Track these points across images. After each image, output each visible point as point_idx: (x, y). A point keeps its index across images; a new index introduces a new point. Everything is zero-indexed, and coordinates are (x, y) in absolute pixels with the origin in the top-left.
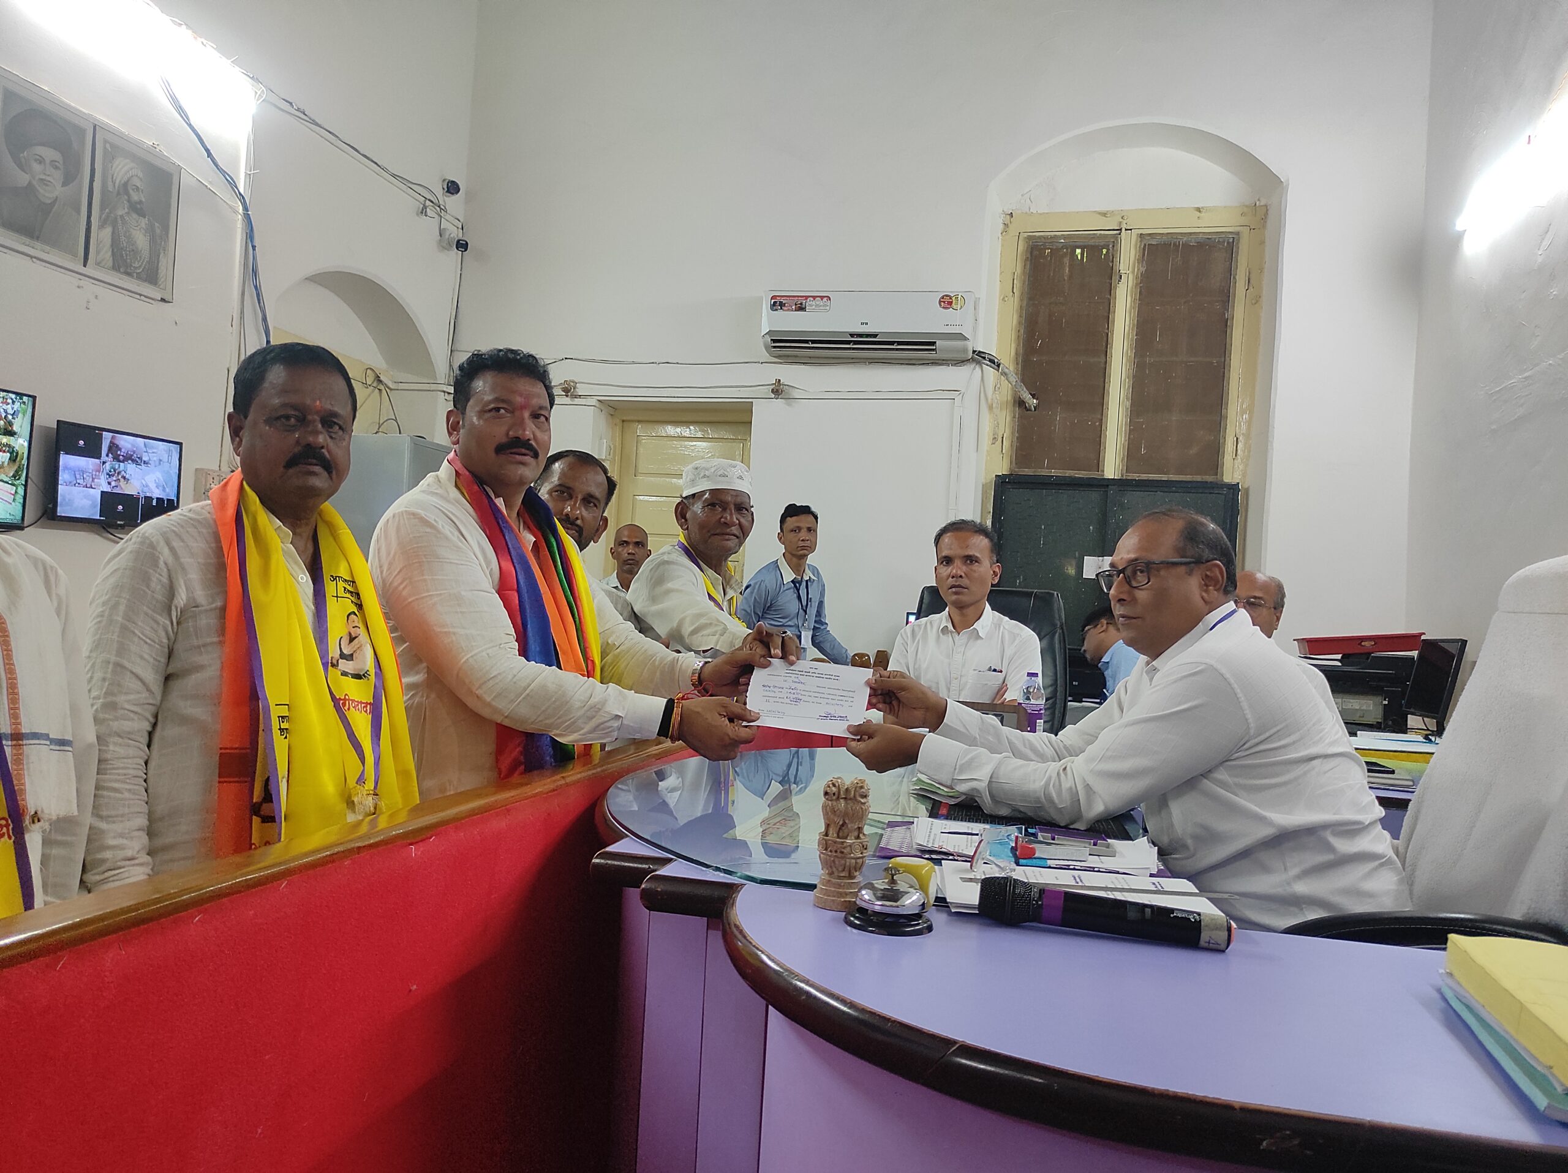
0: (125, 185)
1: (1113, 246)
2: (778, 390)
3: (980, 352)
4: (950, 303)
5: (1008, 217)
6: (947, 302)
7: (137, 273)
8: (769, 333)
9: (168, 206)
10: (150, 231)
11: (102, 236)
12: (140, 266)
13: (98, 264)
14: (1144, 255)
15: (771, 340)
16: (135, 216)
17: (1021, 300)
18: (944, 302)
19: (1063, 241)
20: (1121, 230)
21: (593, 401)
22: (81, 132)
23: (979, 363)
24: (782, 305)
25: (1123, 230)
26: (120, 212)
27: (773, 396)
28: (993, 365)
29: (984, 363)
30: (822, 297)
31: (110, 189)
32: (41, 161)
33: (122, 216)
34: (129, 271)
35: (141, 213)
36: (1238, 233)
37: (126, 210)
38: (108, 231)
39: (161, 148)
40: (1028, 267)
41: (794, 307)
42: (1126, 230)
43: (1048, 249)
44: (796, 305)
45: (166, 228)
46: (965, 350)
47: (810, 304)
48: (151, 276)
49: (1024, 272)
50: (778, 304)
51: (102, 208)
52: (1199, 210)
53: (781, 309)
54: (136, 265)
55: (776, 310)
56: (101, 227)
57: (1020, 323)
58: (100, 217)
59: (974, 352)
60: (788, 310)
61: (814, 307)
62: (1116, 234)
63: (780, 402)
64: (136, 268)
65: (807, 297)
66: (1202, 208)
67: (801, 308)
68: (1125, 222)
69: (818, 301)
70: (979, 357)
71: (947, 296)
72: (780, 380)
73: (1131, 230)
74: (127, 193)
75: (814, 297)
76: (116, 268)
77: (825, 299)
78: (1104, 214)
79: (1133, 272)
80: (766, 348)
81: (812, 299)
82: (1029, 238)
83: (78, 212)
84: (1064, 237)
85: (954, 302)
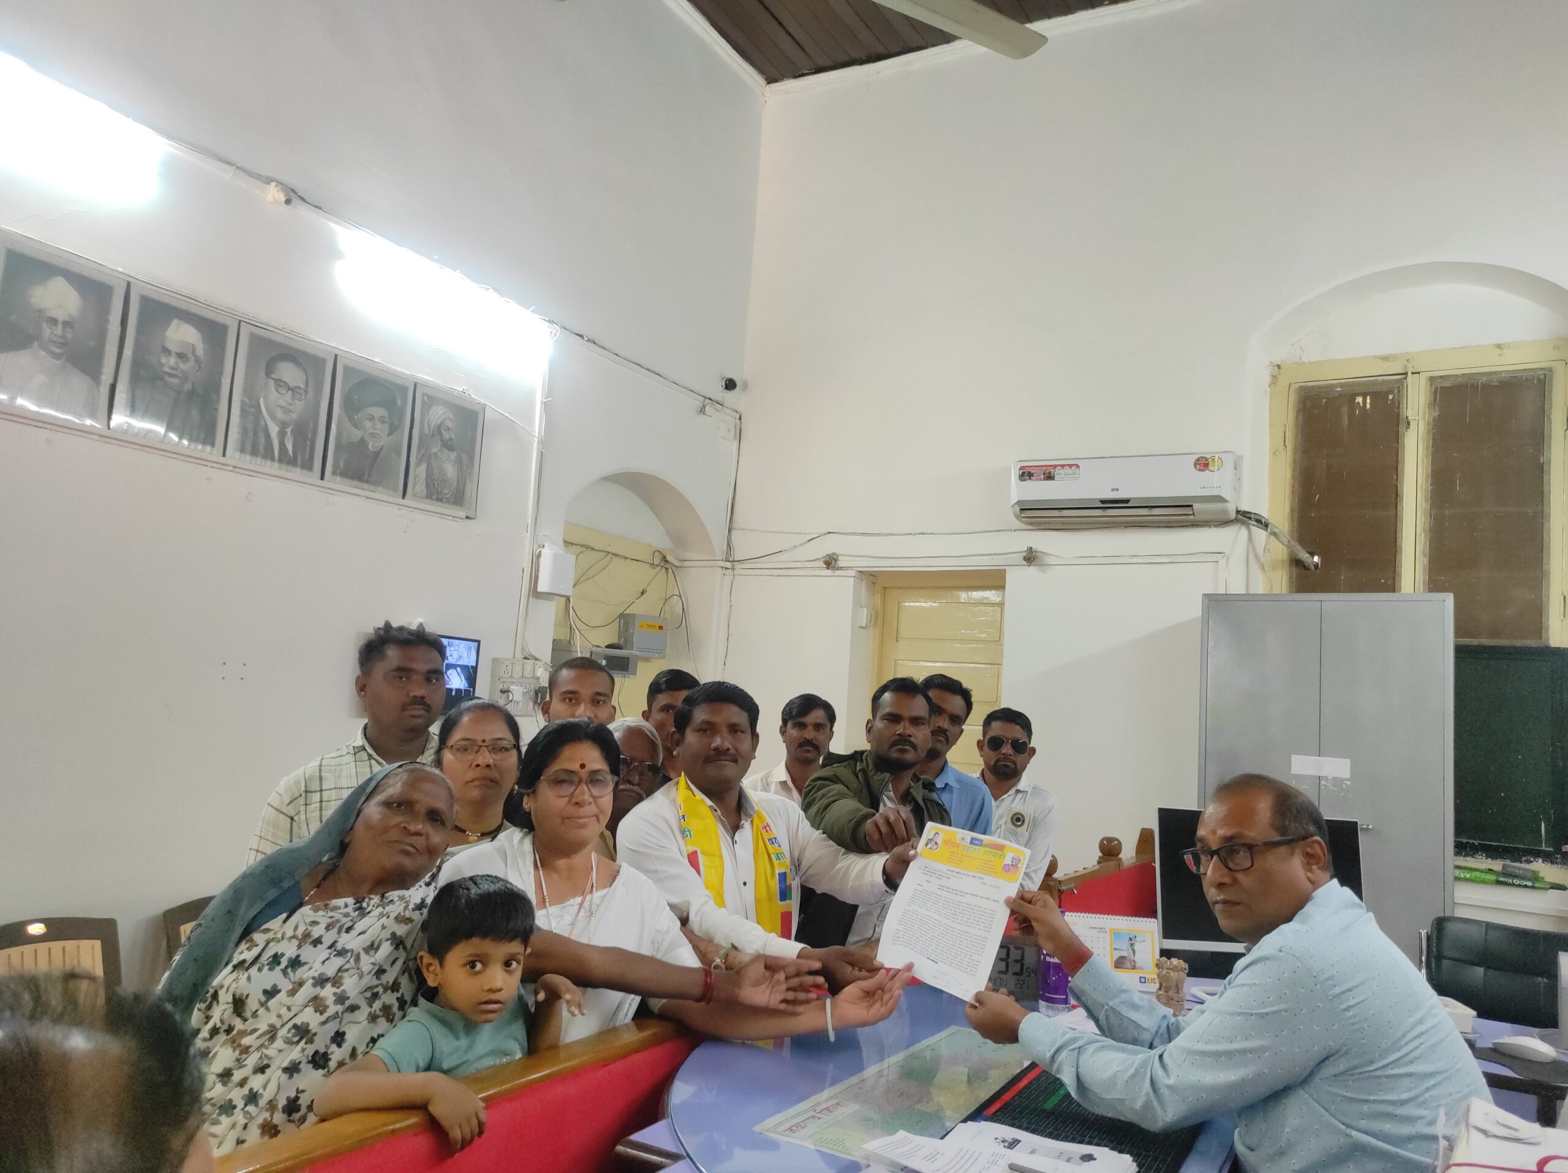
0: (439, 427)
1: (1399, 392)
2: (1030, 557)
3: (1245, 512)
4: (1206, 465)
5: (1277, 368)
6: (1203, 464)
7: (447, 498)
8: (1019, 503)
9: (474, 438)
10: (459, 462)
11: (419, 472)
12: (449, 493)
13: (415, 495)
14: (1435, 398)
15: (1021, 509)
16: (446, 451)
17: (1295, 453)
18: (1200, 464)
19: (1339, 389)
20: (1406, 374)
21: (852, 573)
22: (403, 389)
23: (1243, 523)
24: (1030, 475)
25: (1410, 374)
26: (435, 450)
27: (1026, 563)
28: (1259, 525)
29: (1250, 524)
30: (1071, 466)
31: (426, 431)
32: (372, 418)
33: (435, 454)
34: (440, 497)
35: (451, 448)
36: (1550, 370)
37: (439, 448)
38: (424, 467)
39: (471, 392)
40: (1301, 418)
41: (1042, 477)
42: (1413, 373)
43: (1324, 398)
44: (1044, 474)
45: (471, 458)
46: (1225, 512)
47: (1058, 472)
48: (458, 498)
49: (1296, 425)
50: (1026, 474)
51: (419, 449)
52: (1499, 346)
53: (1030, 479)
54: (446, 491)
55: (1025, 480)
56: (418, 464)
57: (1293, 477)
58: (417, 457)
59: (1238, 512)
60: (1037, 480)
61: (1062, 476)
62: (1400, 379)
63: (1032, 570)
64: (446, 494)
65: (1055, 466)
66: (1504, 344)
67: (1050, 477)
68: (1410, 365)
69: (1067, 470)
70: (1244, 517)
71: (1202, 458)
72: (1031, 548)
73: (1419, 373)
74: (440, 433)
75: (1063, 466)
76: (429, 496)
77: (1074, 468)
78: (1385, 359)
79: (1424, 417)
80: (1017, 516)
81: (1060, 468)
82: (1302, 389)
83: (399, 453)
84: (1341, 385)
85: (1210, 463)
